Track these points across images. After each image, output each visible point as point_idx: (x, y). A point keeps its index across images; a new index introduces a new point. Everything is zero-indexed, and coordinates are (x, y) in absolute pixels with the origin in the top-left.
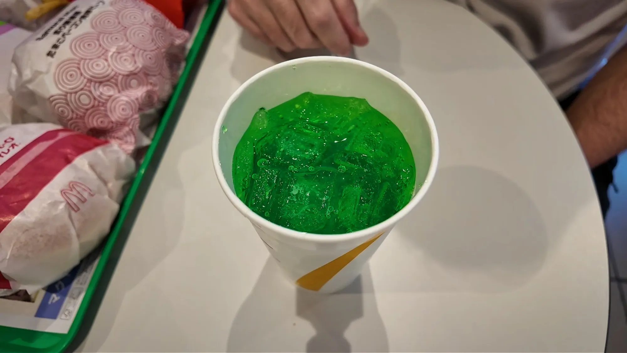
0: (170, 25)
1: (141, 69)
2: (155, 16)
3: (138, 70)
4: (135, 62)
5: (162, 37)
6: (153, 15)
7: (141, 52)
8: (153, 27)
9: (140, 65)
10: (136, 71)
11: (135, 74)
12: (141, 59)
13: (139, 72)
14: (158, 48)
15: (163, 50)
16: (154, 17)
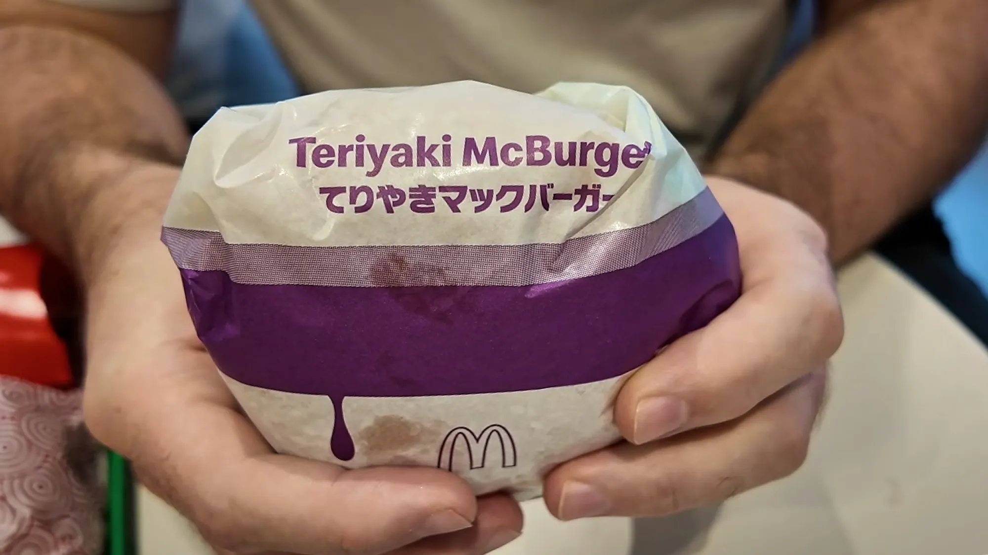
0: (47, 396)
1: (33, 518)
2: (11, 394)
3: (27, 523)
4: (13, 511)
5: (45, 429)
6: (7, 392)
7: (16, 483)
8: (16, 417)
9: (25, 512)
10: (24, 530)
11: (25, 536)
12: (23, 499)
13: (31, 526)
14: (47, 456)
15: (59, 455)
16: (10, 397)
